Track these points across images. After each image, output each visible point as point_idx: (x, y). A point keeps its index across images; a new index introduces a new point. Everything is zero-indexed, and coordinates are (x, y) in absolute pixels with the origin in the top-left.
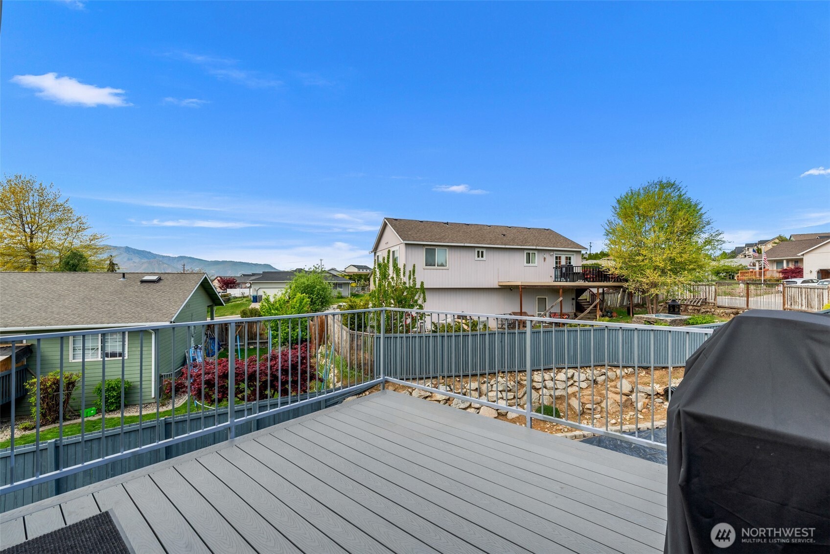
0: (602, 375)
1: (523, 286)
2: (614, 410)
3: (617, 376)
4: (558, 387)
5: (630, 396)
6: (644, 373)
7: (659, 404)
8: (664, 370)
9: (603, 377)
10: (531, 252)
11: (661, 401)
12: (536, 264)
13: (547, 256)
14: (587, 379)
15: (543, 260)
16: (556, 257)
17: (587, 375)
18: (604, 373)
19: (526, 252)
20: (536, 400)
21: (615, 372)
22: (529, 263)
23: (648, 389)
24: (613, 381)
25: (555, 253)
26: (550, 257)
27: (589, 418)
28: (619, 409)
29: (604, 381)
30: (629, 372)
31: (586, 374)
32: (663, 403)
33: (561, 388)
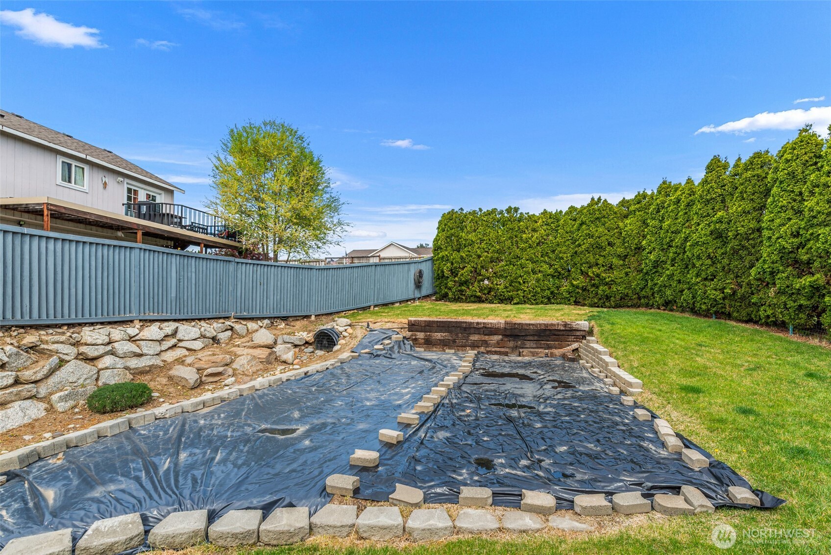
0: (227, 330)
1: (51, 205)
2: (254, 369)
3: (248, 330)
4: (145, 351)
5: (274, 349)
6: (284, 325)
7: (310, 354)
8: (305, 319)
9: (229, 333)
10: (74, 163)
11: (312, 350)
12: (86, 188)
13: (110, 180)
14: (204, 336)
15: (102, 186)
16: (129, 190)
17: (202, 329)
18: (229, 328)
19: (60, 159)
20: (88, 381)
21: (246, 325)
22: (70, 182)
23: (293, 339)
24: (244, 337)
25: (126, 180)
26: (116, 184)
27: (214, 388)
28: (261, 366)
29: (231, 338)
30: (264, 325)
31: (200, 329)
32: (313, 352)
33: (151, 353)
